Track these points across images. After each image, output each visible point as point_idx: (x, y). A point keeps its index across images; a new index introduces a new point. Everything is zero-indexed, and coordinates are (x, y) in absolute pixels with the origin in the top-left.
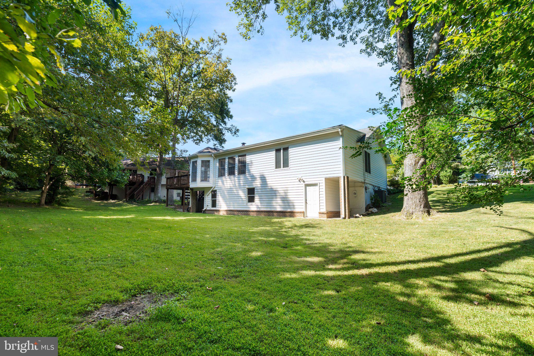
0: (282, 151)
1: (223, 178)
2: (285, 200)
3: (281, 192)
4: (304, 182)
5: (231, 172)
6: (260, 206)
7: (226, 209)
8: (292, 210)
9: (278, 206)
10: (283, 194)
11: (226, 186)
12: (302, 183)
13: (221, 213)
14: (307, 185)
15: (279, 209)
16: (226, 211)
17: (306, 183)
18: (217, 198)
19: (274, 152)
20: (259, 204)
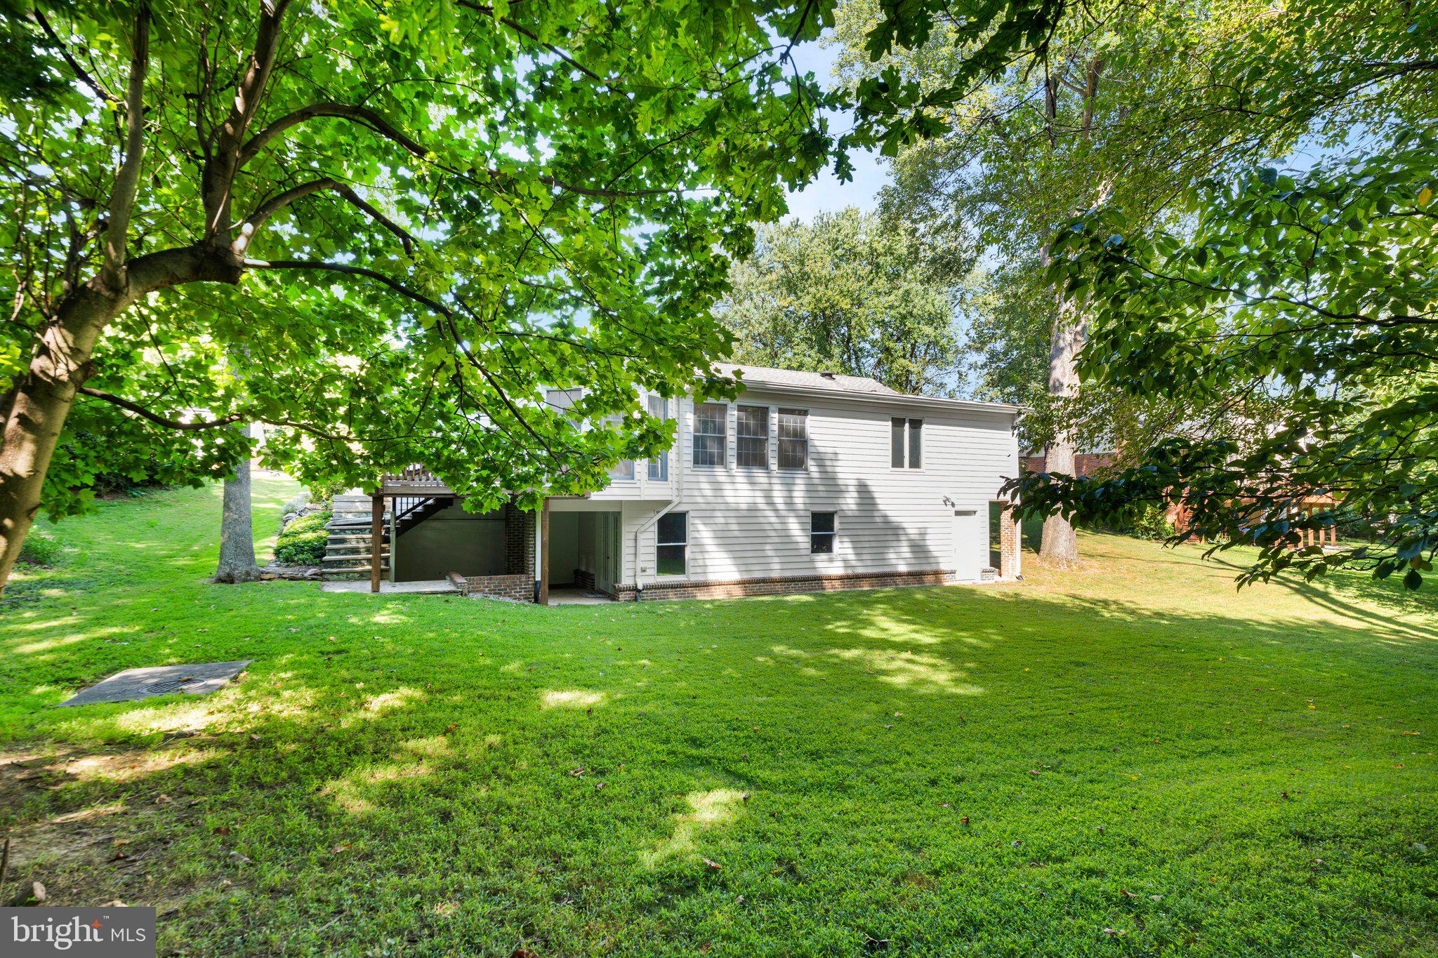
0: (907, 425)
1: (719, 471)
2: (919, 549)
3: (912, 530)
4: (953, 505)
5: (752, 456)
6: (854, 563)
7: (736, 576)
8: (934, 567)
9: (900, 560)
10: (917, 537)
11: (730, 500)
12: (950, 507)
13: (719, 594)
14: (958, 513)
15: (903, 568)
16: (742, 583)
17: (958, 508)
18: (689, 541)
19: (890, 423)
20: (852, 557)
